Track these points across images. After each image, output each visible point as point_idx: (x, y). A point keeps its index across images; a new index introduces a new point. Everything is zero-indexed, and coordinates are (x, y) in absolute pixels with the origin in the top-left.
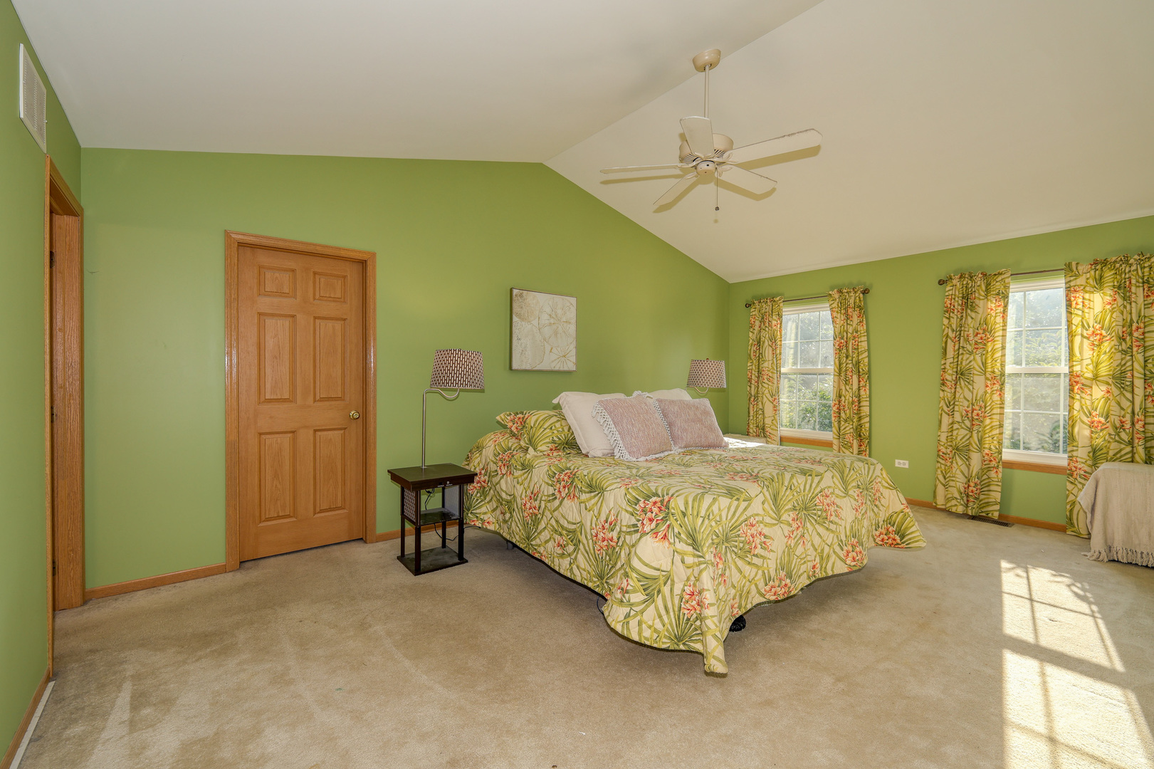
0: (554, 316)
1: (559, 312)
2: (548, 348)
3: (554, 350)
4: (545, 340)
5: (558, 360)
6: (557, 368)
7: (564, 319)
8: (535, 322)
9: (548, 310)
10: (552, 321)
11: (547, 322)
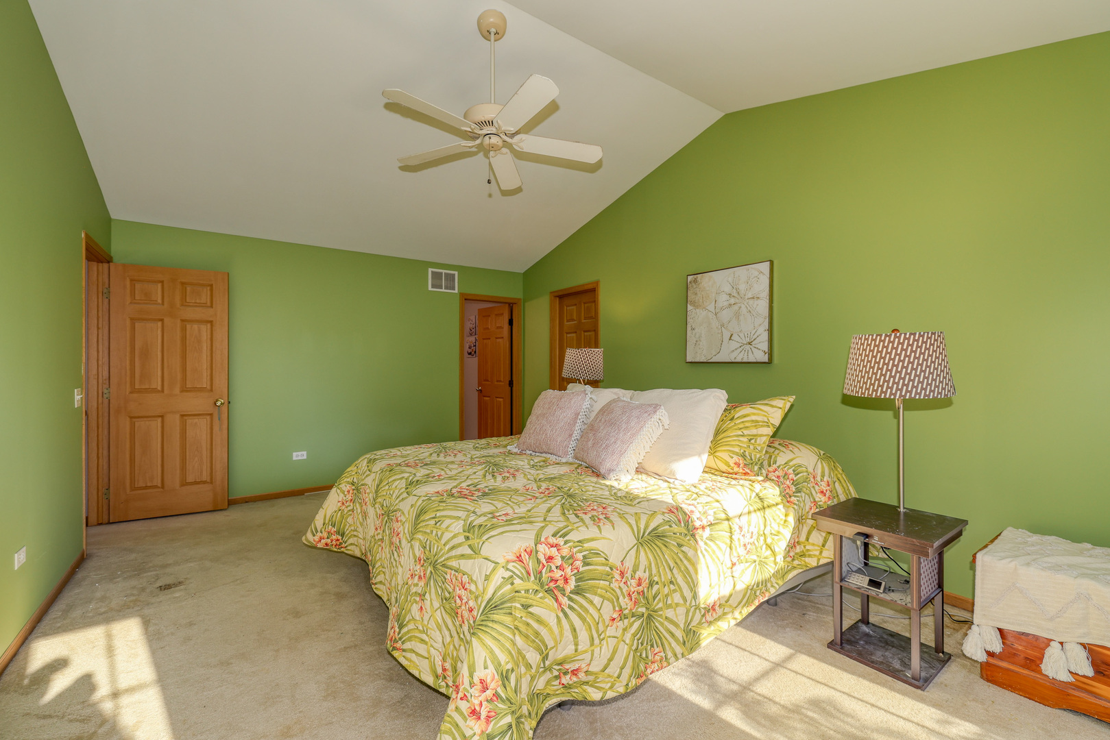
0: (735, 295)
1: (742, 287)
2: (726, 335)
3: (735, 337)
4: (723, 325)
5: (741, 349)
6: (738, 360)
7: (750, 295)
8: (711, 308)
9: (727, 289)
10: (732, 301)
11: (726, 304)
